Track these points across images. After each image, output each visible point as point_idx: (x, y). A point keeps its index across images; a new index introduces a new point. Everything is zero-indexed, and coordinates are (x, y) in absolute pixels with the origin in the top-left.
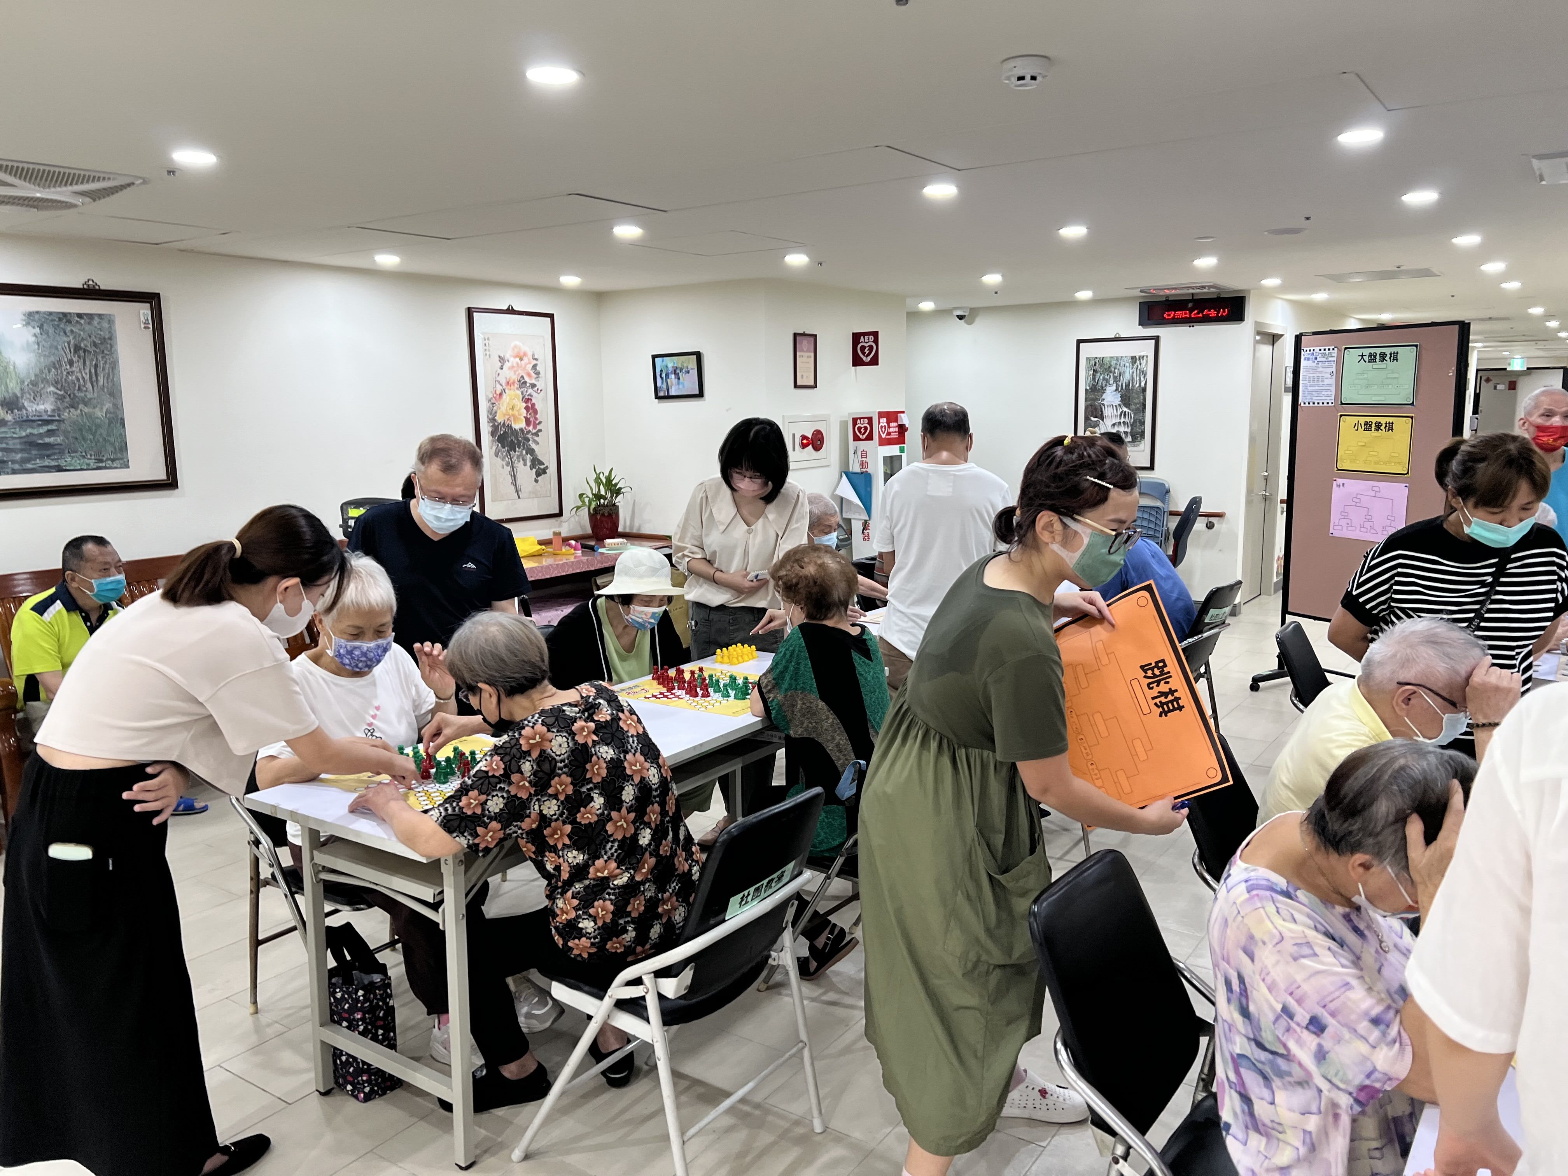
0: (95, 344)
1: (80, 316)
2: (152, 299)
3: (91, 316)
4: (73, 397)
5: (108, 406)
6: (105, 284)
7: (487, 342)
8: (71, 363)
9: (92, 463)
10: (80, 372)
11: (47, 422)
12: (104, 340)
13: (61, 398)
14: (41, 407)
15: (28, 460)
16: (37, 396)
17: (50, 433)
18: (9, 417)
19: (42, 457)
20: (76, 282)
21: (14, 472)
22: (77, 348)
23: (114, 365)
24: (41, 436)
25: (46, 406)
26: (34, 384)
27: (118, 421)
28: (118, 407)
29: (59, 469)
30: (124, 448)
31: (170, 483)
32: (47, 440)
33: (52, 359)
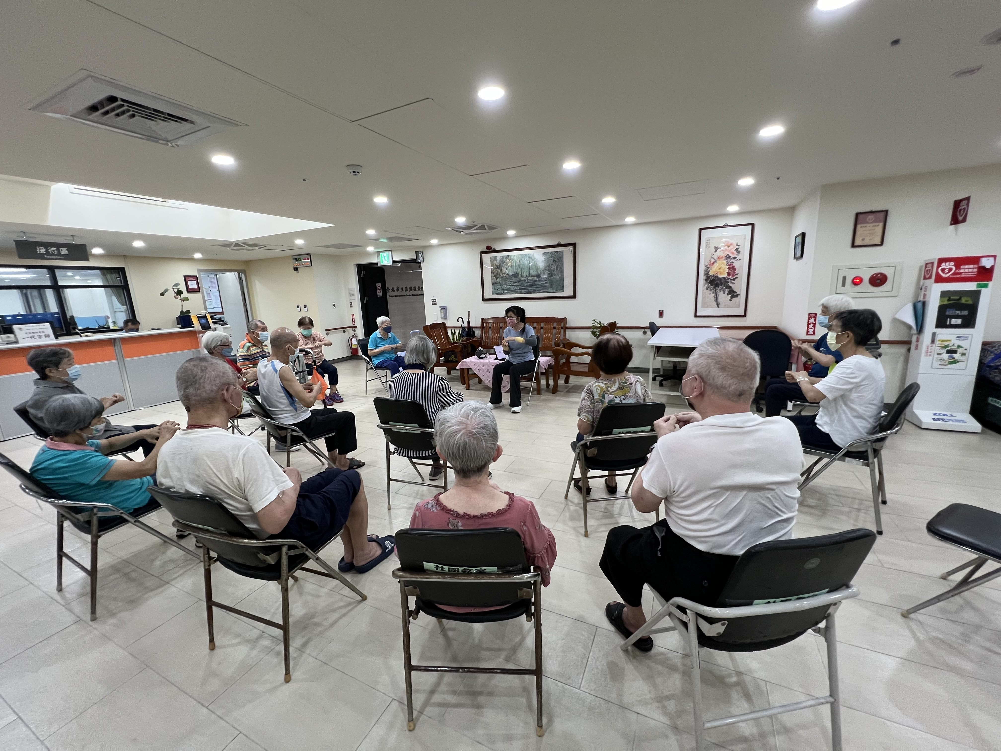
0: (558, 259)
1: (555, 252)
2: (574, 245)
3: (558, 252)
4: (552, 273)
5: (560, 275)
6: (562, 243)
7: (708, 242)
8: (552, 265)
9: (555, 291)
10: (554, 267)
11: (546, 280)
12: (560, 257)
13: (549, 274)
14: (545, 276)
15: (541, 290)
16: (544, 274)
17: (546, 283)
18: (537, 279)
19: (544, 289)
20: (555, 243)
21: (538, 293)
22: (554, 261)
23: (562, 265)
24: (544, 284)
25: (546, 276)
26: (543, 271)
27: (562, 279)
28: (562, 276)
29: (547, 292)
30: (563, 287)
31: (574, 297)
32: (545, 285)
33: (548, 264)
